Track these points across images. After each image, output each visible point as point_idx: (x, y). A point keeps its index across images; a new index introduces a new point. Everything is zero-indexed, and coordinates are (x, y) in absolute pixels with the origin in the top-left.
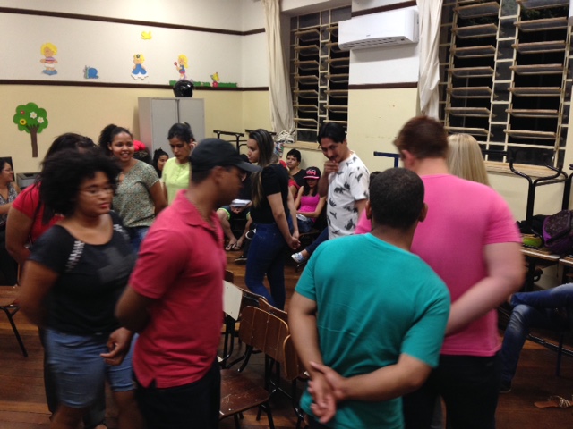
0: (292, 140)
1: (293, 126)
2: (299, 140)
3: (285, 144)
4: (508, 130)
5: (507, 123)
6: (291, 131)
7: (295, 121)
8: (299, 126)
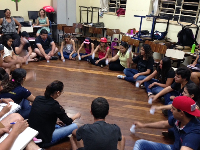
0: (107, 11)
1: (107, 6)
2: (109, 11)
3: (104, 12)
4: (181, 10)
5: (181, 7)
6: (107, 8)
7: (108, 4)
8: (110, 6)
